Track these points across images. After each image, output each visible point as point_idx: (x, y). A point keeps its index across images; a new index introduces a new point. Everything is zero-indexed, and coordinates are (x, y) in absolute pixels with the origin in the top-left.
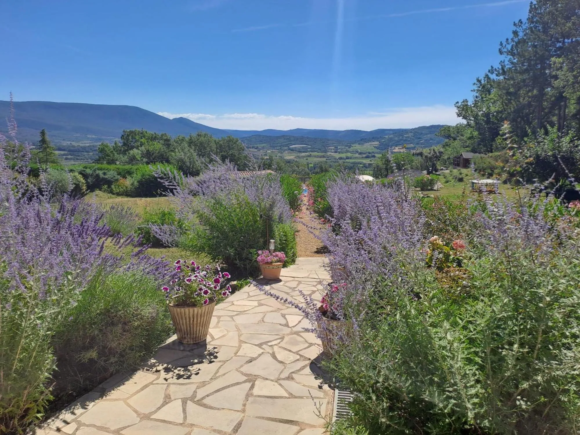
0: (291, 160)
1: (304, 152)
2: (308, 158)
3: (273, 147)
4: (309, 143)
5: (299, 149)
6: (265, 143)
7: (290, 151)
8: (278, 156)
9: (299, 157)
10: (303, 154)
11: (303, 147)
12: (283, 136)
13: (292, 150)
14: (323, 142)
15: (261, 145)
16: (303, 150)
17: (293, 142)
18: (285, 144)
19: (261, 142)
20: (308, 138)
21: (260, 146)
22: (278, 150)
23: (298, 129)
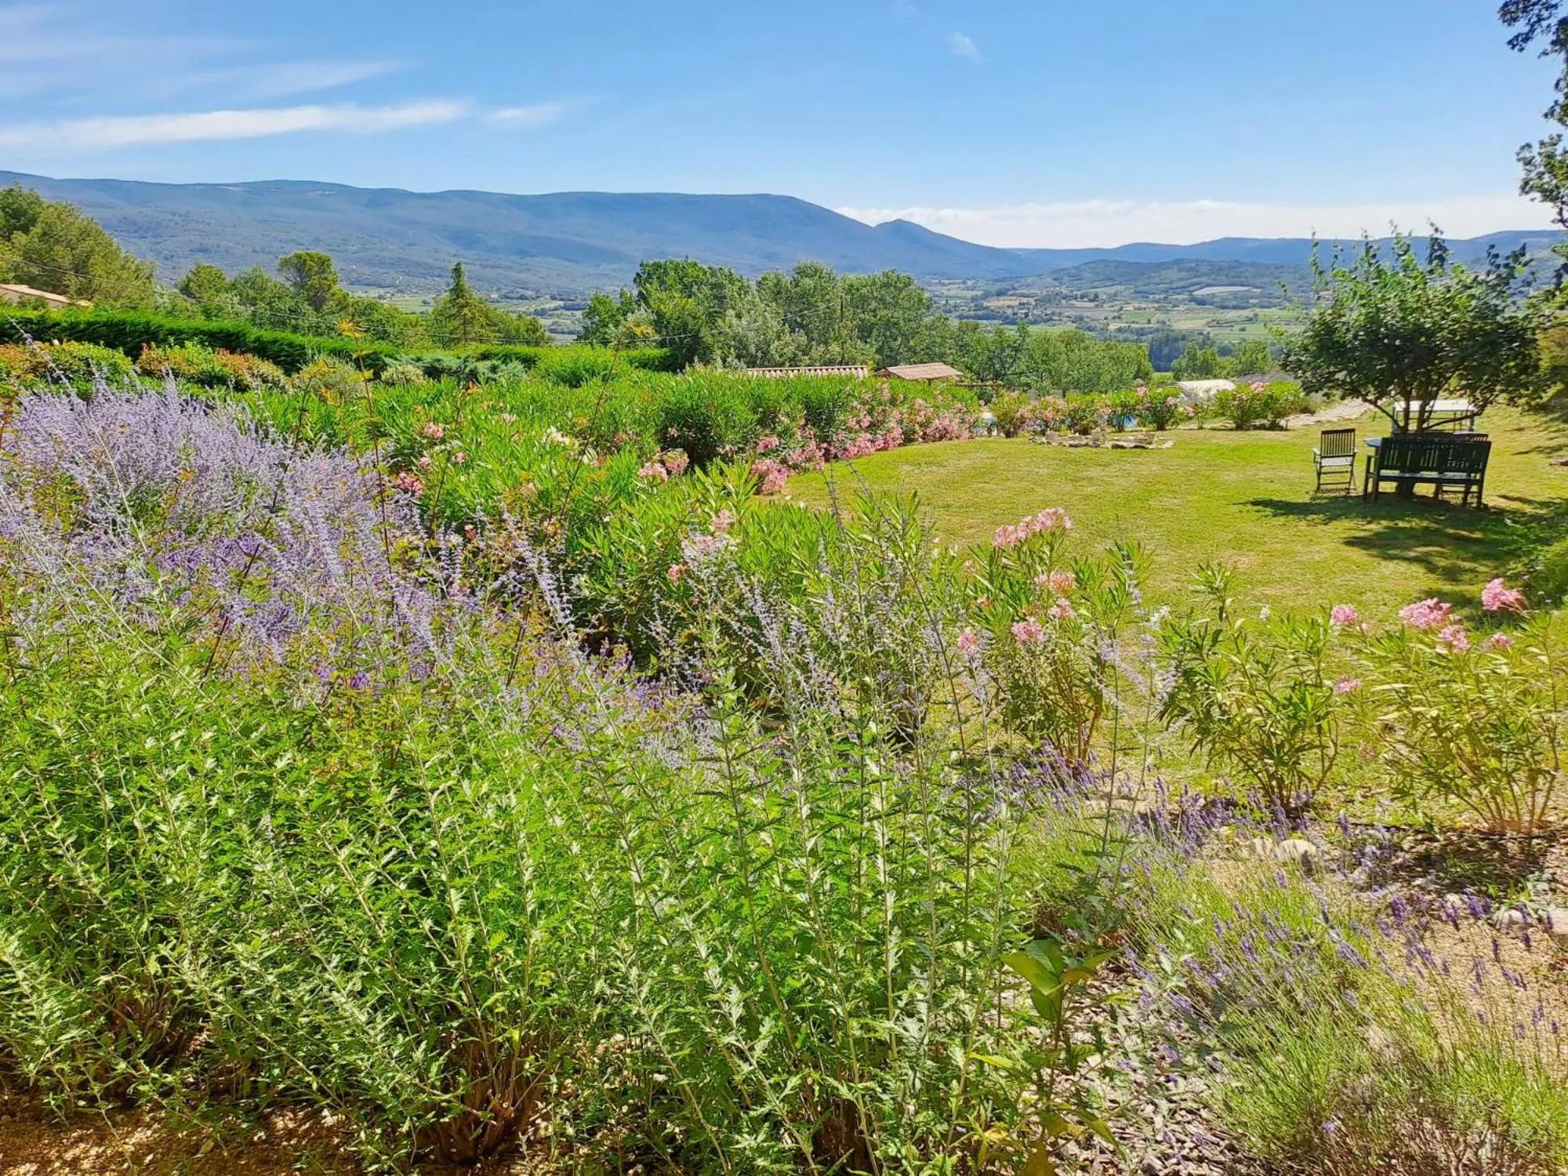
0: (1192, 332)
1: (1235, 308)
2: (1248, 326)
3: (1144, 295)
4: (1258, 281)
5: (1224, 300)
6: (1120, 284)
7: (1193, 305)
8: (1153, 320)
9: (1219, 324)
10: (1232, 314)
11: (1236, 293)
12: (1178, 262)
13: (1201, 302)
14: (1303, 278)
15: (1107, 290)
16: (1234, 303)
17: (1204, 279)
18: (1182, 283)
19: (1110, 279)
20: (1253, 265)
21: (1103, 292)
22: (1157, 302)
23: (1227, 241)
